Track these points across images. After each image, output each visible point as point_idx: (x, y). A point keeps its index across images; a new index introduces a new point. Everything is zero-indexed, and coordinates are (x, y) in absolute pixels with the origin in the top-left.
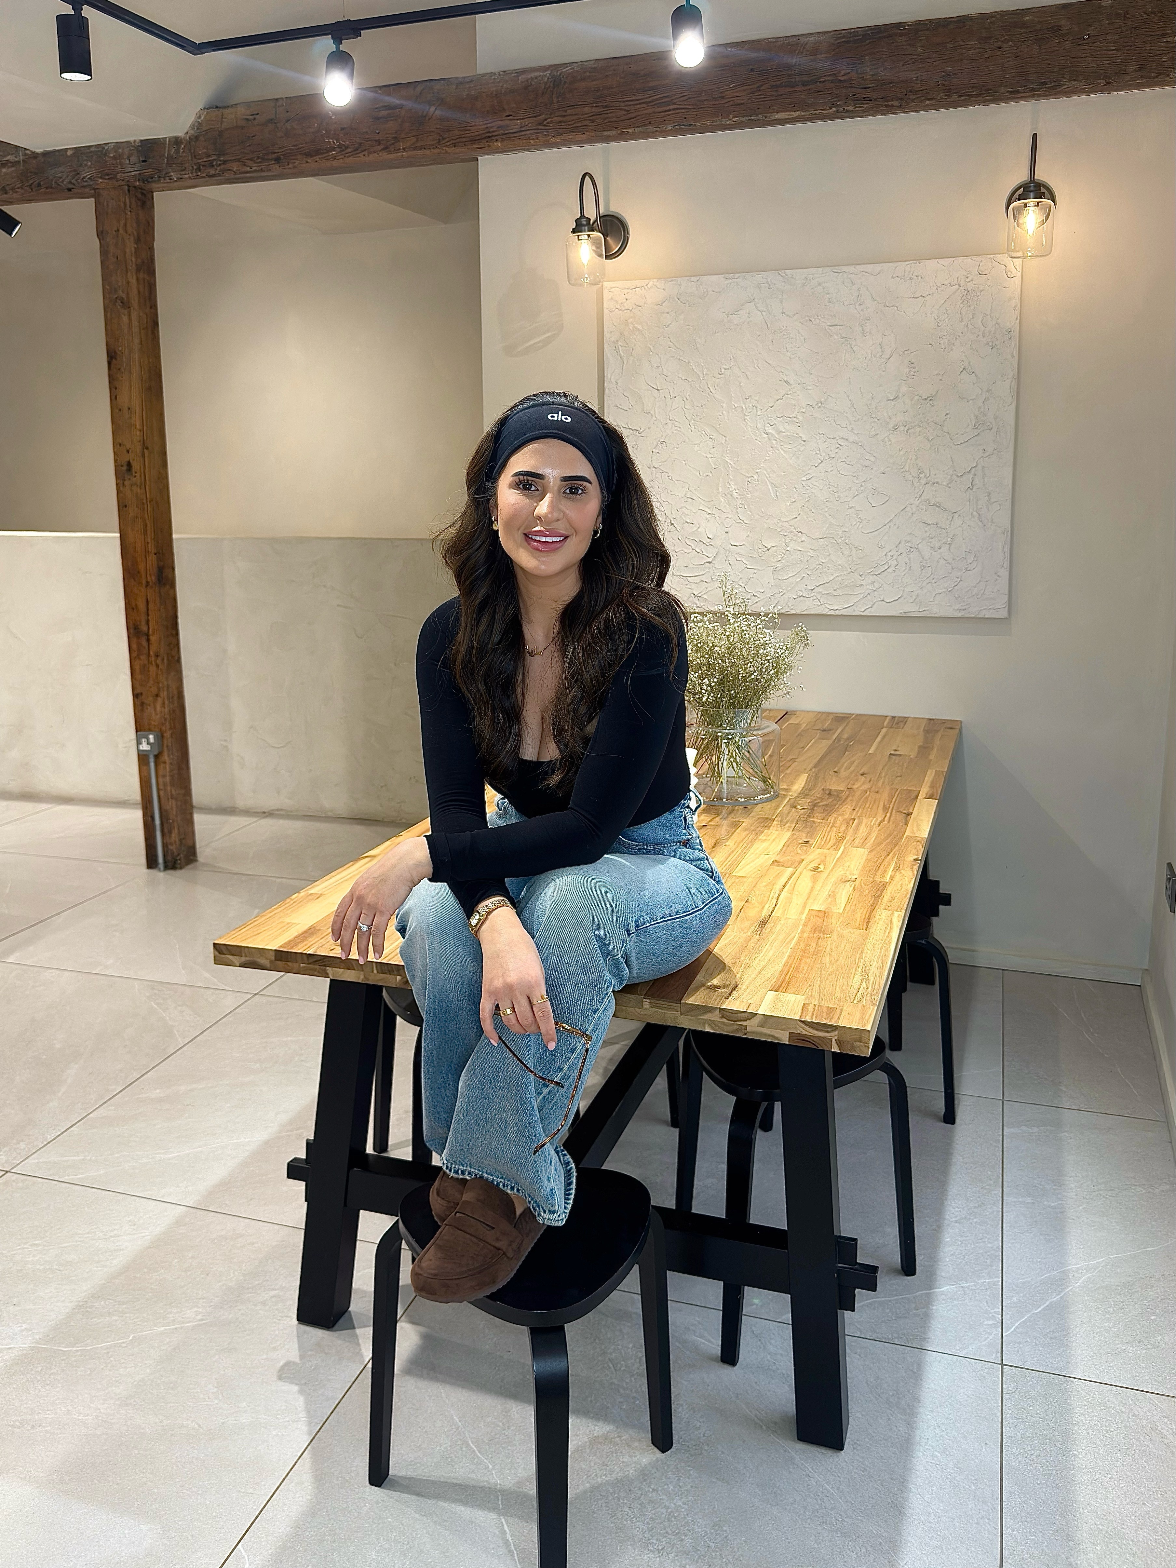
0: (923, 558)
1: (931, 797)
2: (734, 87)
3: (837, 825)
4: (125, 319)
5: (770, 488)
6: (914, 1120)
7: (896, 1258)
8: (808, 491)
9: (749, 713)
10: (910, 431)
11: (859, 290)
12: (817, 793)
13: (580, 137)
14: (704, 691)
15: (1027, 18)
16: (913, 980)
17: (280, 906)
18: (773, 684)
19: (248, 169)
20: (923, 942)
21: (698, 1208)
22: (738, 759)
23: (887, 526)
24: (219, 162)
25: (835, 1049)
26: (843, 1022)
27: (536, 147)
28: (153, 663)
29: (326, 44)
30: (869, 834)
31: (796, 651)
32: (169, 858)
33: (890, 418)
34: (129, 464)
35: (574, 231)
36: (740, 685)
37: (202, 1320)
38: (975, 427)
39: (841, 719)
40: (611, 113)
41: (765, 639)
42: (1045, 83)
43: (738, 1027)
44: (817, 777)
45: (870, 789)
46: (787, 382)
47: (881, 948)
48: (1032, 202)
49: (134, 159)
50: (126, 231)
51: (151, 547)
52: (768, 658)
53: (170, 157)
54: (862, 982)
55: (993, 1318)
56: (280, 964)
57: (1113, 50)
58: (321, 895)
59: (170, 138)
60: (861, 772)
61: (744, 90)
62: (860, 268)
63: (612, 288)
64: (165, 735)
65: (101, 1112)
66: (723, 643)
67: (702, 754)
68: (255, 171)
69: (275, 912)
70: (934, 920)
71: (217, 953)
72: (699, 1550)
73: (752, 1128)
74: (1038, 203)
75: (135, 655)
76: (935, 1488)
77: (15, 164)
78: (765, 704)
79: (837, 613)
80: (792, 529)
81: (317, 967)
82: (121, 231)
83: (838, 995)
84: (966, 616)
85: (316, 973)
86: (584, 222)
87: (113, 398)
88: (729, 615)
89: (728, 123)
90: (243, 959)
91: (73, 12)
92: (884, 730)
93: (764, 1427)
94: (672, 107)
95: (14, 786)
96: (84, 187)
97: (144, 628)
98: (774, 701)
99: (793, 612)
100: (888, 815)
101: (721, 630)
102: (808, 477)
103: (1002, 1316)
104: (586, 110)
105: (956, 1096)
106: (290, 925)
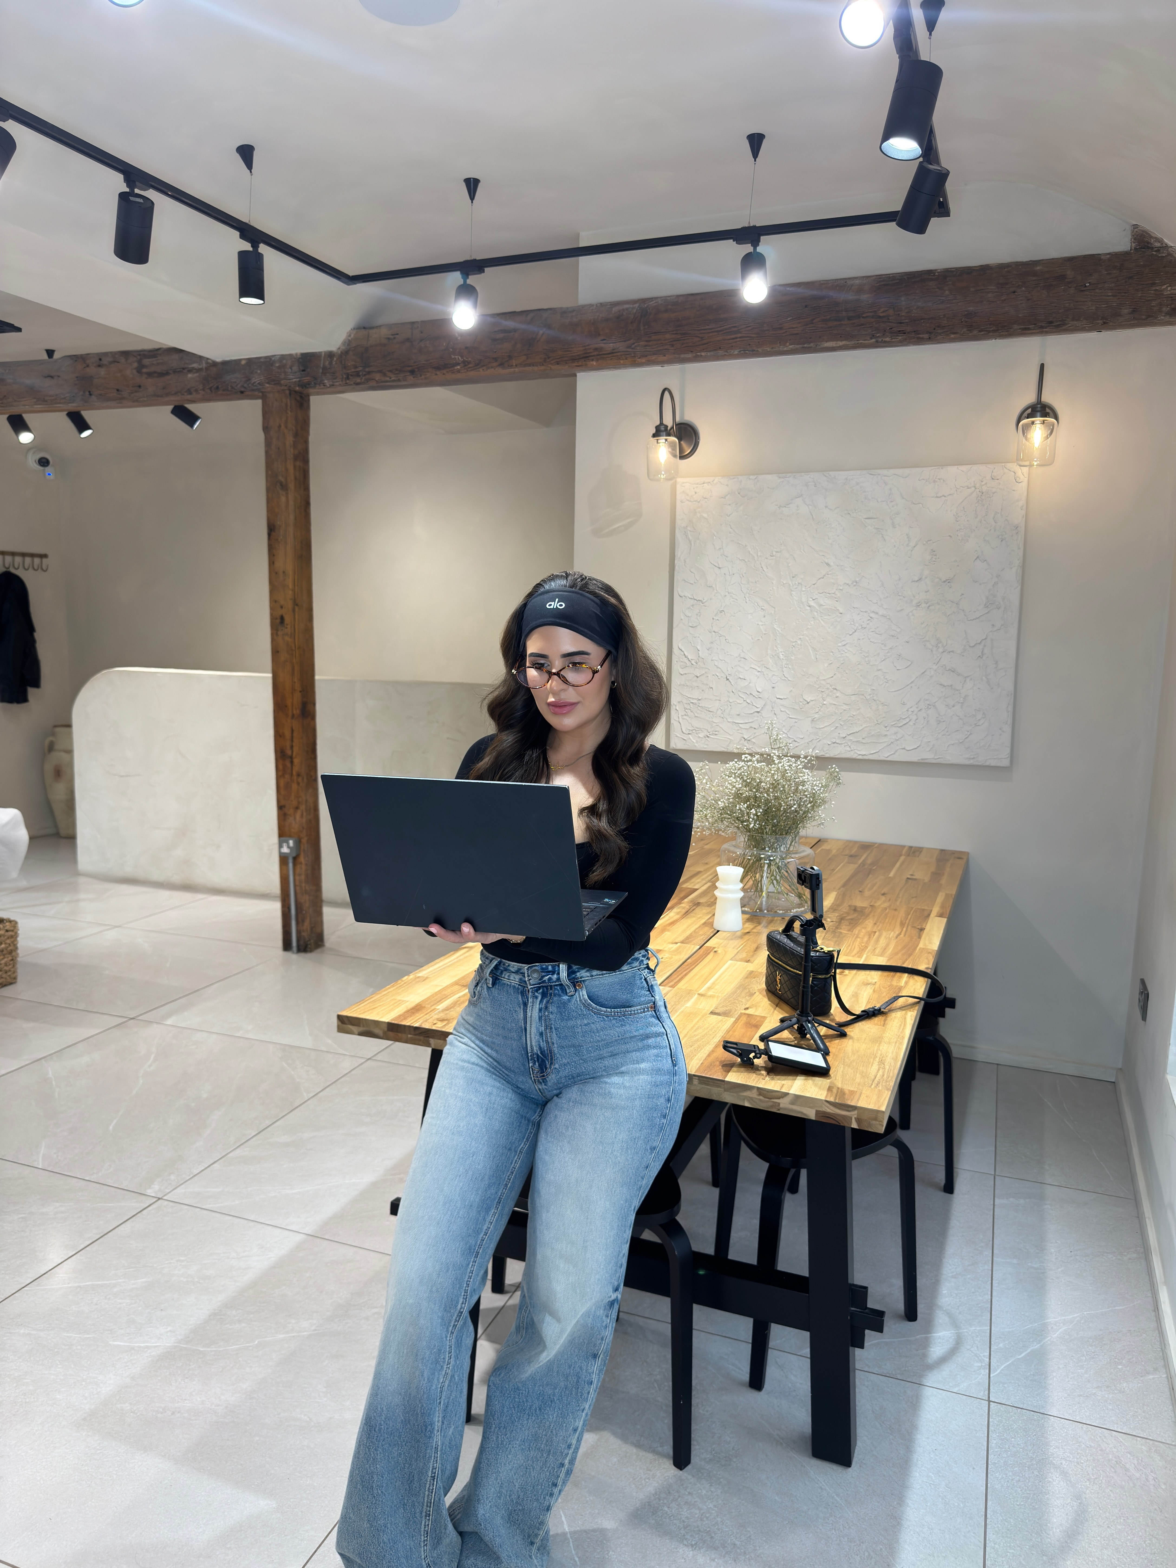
0: (939, 714)
1: (941, 915)
2: (791, 320)
3: (860, 936)
4: (283, 499)
5: (811, 652)
6: (919, 1188)
7: (900, 1305)
8: (843, 655)
9: (789, 839)
10: (931, 608)
11: (890, 489)
12: (844, 908)
13: (662, 358)
14: (751, 820)
15: (1038, 268)
16: (922, 1070)
17: (393, 986)
18: (810, 815)
19: (388, 379)
20: (931, 1038)
21: (734, 1254)
22: (778, 878)
23: (909, 687)
24: (364, 373)
25: (854, 1125)
26: (862, 1104)
27: (625, 366)
28: (295, 781)
29: (455, 278)
30: (887, 945)
31: (830, 788)
32: (302, 943)
33: (914, 597)
34: (282, 618)
35: (654, 436)
36: (782, 815)
37: (315, 1330)
38: (986, 606)
39: (866, 847)
40: (687, 339)
41: (804, 778)
42: (1051, 322)
43: (772, 1104)
44: (844, 895)
45: (889, 907)
46: (828, 564)
47: (896, 1043)
48: (1038, 420)
49: (295, 368)
50: (286, 427)
51: (298, 687)
52: (806, 793)
53: (324, 368)
54: (879, 1070)
55: (981, 1361)
56: (391, 1034)
57: (1110, 296)
58: (427, 978)
59: (325, 352)
60: (883, 892)
61: (799, 323)
62: (892, 471)
63: (684, 483)
64: (302, 840)
65: (238, 1152)
66: (768, 779)
67: (747, 872)
68: (394, 381)
69: (389, 990)
70: (941, 1020)
71: (340, 1023)
72: (726, 1547)
73: (782, 1190)
74: (1044, 421)
75: (280, 774)
76: (929, 1504)
77: (199, 370)
78: (802, 832)
79: (865, 757)
80: (828, 686)
81: (422, 1038)
82: (283, 427)
83: (858, 1080)
84: (975, 763)
85: (421, 1043)
86: (662, 428)
87: (271, 563)
88: (775, 757)
89: (785, 349)
90: (361, 1029)
91: (251, 249)
92: (902, 858)
93: (784, 1445)
94: (739, 335)
95: (176, 879)
96: (253, 390)
97: (289, 752)
98: (810, 830)
99: (827, 755)
100: (904, 929)
101: (766, 769)
102: (844, 643)
103: (990, 1359)
104: (668, 336)
105: (955, 1170)
106: (401, 1002)
